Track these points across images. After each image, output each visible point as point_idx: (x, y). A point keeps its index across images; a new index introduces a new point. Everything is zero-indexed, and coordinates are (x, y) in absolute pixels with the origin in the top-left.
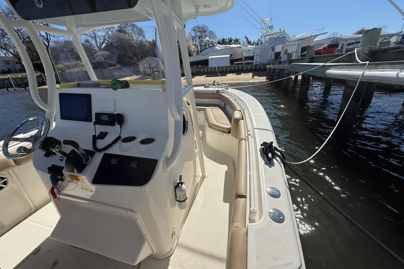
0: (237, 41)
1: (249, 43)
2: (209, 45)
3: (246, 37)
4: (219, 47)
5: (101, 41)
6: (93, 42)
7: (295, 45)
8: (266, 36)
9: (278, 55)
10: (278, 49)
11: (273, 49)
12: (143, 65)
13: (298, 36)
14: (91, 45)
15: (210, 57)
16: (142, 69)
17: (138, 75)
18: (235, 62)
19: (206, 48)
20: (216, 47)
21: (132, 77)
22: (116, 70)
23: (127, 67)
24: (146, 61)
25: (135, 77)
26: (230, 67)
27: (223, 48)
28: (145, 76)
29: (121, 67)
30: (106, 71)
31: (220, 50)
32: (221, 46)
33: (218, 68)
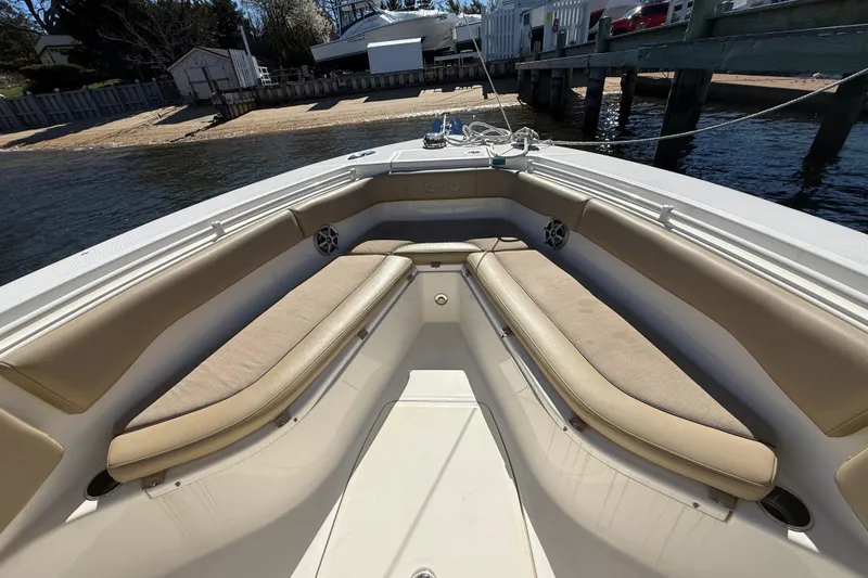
1: (455, 8)
2: (361, 10)
4: (388, 16)
7: (576, 6)
9: (538, 34)
10: (538, 18)
11: (527, 18)
12: (187, 72)
14: (18, 17)
15: (370, 45)
16: (184, 88)
17: (178, 105)
18: (437, 59)
19: (357, 21)
20: (383, 16)
21: (161, 111)
22: (110, 93)
23: (141, 82)
24: (190, 62)
25: (171, 111)
26: (424, 70)
27: (401, 20)
28: (197, 107)
29: (121, 83)
30: (80, 96)
31: (393, 24)
32: (393, 13)
33: (396, 75)
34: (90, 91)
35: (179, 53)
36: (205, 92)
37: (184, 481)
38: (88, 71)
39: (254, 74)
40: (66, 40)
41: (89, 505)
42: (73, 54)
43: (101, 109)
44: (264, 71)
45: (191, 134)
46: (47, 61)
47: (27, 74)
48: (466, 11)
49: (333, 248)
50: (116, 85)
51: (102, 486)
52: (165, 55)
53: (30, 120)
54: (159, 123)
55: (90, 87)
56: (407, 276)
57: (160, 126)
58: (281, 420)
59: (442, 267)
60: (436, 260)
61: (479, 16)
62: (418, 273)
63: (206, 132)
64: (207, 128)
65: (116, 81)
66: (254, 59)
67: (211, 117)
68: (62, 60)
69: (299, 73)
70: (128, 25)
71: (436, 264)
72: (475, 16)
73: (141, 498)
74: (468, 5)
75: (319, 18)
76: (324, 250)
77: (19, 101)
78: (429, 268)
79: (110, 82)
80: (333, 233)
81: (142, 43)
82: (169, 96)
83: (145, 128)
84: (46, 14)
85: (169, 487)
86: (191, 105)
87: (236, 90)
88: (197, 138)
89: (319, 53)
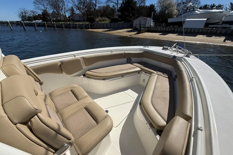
12: (136, 22)
15: (187, 20)
16: (134, 25)
17: (131, 29)
19: (187, 12)
20: (196, 11)
21: (128, 29)
23: (127, 23)
24: (138, 20)
25: (130, 29)
26: (203, 29)
27: (203, 12)
28: (135, 30)
31: (199, 14)
32: (201, 10)
33: (191, 29)
34: (118, 23)
35: (137, 17)
36: (138, 27)
37: (91, 79)
38: (120, 19)
39: (150, 24)
40: (119, 13)
41: (82, 76)
42: (119, 16)
43: (118, 27)
44: (153, 23)
45: (130, 35)
46: (115, 17)
47: (111, 19)
49: (129, 62)
50: (123, 23)
51: (84, 75)
52: (134, 17)
54: (127, 32)
55: (119, 23)
56: (139, 72)
58: (103, 79)
59: (147, 74)
60: (146, 72)
62: (142, 73)
64: (134, 34)
65: (124, 22)
66: (152, 20)
67: (136, 32)
68: (117, 17)
69: (162, 25)
70: (130, 11)
71: (146, 73)
73: (86, 78)
75: (176, 11)
76: (127, 62)
77: (108, 24)
78: (144, 73)
79: (122, 22)
80: (131, 59)
81: (131, 15)
82: (131, 26)
83: (123, 32)
84: (119, 8)
85: (89, 79)
86: (134, 29)
87: (144, 27)
89: (170, 20)
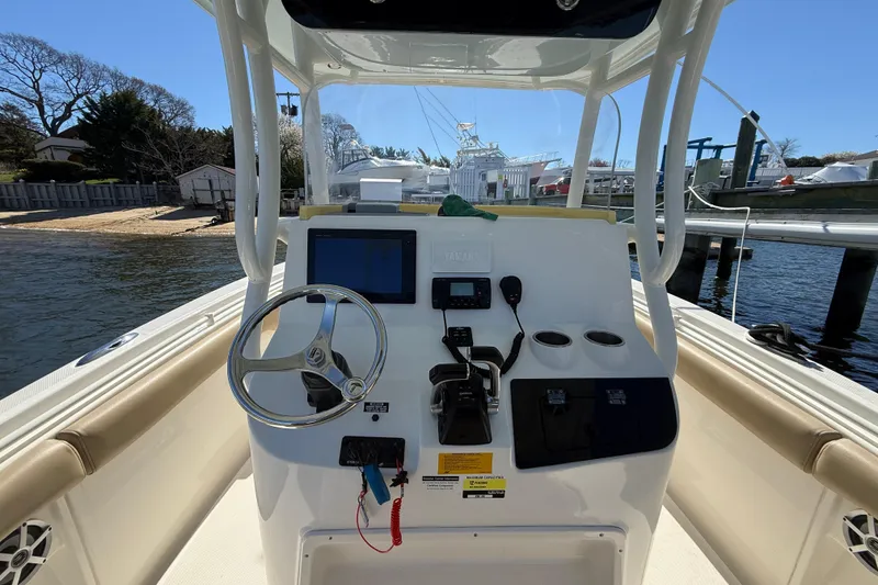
0: (404, 155)
1: (427, 161)
2: (357, 155)
3: (420, 150)
4: (376, 162)
5: (59, 114)
6: (32, 113)
7: (520, 173)
8: (468, 152)
9: (492, 188)
10: (493, 177)
11: (484, 176)
12: (191, 183)
13: (522, 160)
14: (23, 118)
15: (362, 180)
16: (186, 193)
17: (173, 206)
18: (413, 195)
19: (354, 162)
20: (373, 161)
21: (158, 209)
22: (107, 189)
23: (141, 183)
24: (199, 174)
25: (165, 210)
27: (386, 165)
28: (196, 209)
29: (119, 183)
30: (75, 189)
31: (380, 167)
32: (380, 160)
34: (87, 186)
35: (190, 167)
36: (205, 198)
38: (90, 169)
43: (91, 201)
45: (193, 230)
46: (45, 158)
48: (436, 163)
50: (115, 183)
53: (11, 204)
54: (155, 218)
55: (87, 182)
57: (157, 221)
61: (448, 170)
63: (206, 230)
64: (207, 226)
65: (116, 180)
67: (210, 218)
68: (63, 158)
69: (296, 193)
70: (150, 142)
72: (444, 169)
74: (438, 160)
77: (6, 186)
79: (111, 181)
81: (158, 155)
82: (171, 197)
83: (141, 221)
86: (188, 207)
88: (197, 233)
